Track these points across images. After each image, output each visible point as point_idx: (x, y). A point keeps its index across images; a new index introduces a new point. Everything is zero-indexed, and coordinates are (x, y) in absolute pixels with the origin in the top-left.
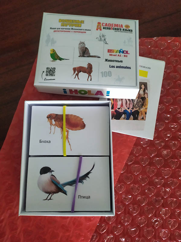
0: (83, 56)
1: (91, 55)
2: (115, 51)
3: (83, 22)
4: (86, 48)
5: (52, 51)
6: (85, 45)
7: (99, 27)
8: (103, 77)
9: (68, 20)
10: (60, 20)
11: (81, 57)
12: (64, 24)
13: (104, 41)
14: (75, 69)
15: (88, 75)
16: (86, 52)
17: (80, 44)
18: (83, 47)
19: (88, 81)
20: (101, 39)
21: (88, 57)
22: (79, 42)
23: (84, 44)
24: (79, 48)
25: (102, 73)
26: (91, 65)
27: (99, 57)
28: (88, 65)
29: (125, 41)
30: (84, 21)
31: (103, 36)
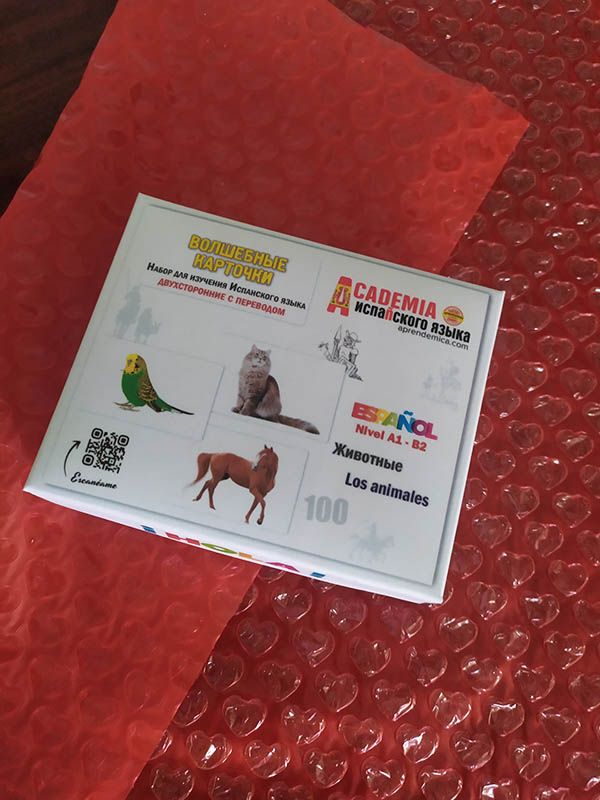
0: (252, 412)
1: (284, 413)
2: (382, 415)
3: (281, 264)
4: (271, 380)
5: (133, 365)
6: (268, 364)
7: (341, 300)
8: (309, 517)
9: (227, 247)
10: (194, 237)
11: (244, 414)
12: (207, 258)
13: (349, 365)
14: (205, 462)
15: (253, 497)
16: (267, 395)
17: (249, 357)
18: (260, 375)
19: (247, 521)
20: (338, 351)
21: (269, 419)
22: (249, 350)
23: (265, 358)
24: (241, 373)
25: (310, 500)
26: (275, 458)
27: (313, 431)
28: (261, 453)
29: (430, 379)
30: (286, 262)
31: (350, 341)
